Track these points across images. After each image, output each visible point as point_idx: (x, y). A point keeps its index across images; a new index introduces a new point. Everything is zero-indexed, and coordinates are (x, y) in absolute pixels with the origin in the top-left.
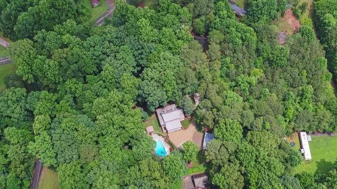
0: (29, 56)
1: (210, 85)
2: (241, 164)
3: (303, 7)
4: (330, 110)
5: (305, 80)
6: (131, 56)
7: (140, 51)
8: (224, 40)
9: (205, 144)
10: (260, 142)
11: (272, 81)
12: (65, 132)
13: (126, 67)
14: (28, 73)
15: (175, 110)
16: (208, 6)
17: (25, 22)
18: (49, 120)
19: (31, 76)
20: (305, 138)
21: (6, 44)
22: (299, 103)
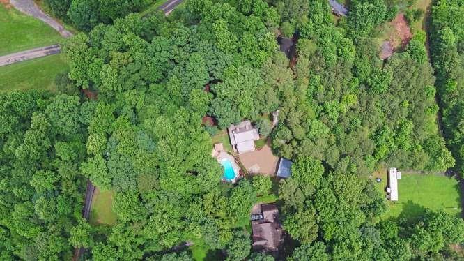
0: (84, 59)
1: (293, 111)
2: (318, 212)
3: (417, 14)
4: (429, 151)
5: (405, 112)
6: (203, 68)
7: (214, 62)
8: (316, 52)
9: (279, 172)
10: (342, 187)
11: (367, 109)
12: (121, 158)
13: (196, 81)
14: (82, 78)
15: (249, 130)
16: (301, 7)
17: (80, 10)
18: (105, 140)
19: (85, 82)
20: (395, 176)
21: (59, 27)
22: (394, 137)
